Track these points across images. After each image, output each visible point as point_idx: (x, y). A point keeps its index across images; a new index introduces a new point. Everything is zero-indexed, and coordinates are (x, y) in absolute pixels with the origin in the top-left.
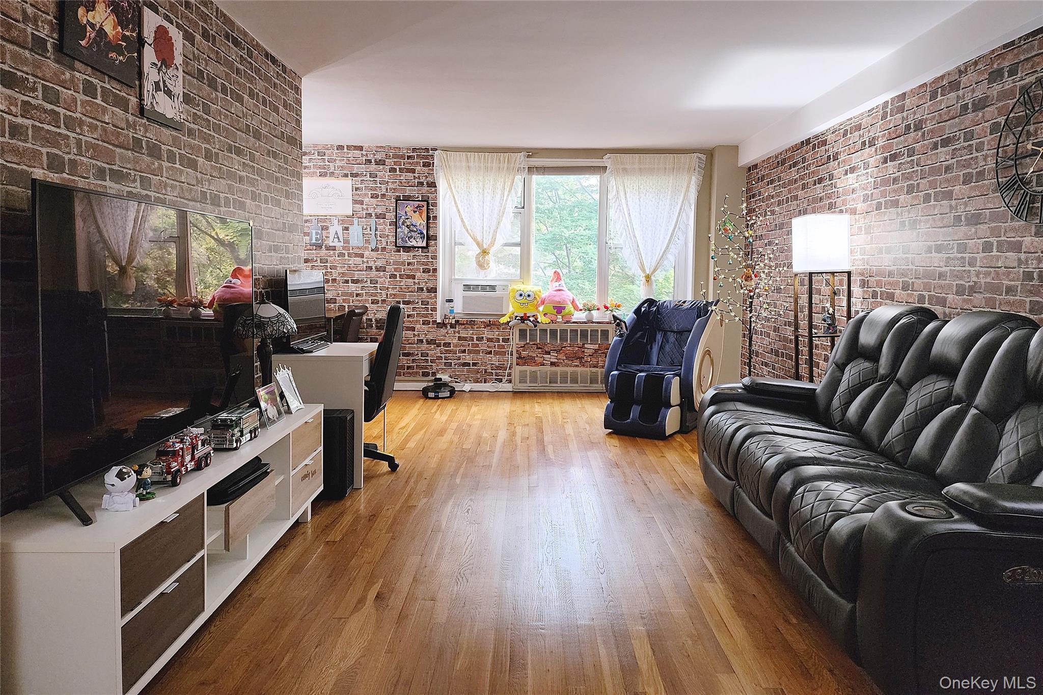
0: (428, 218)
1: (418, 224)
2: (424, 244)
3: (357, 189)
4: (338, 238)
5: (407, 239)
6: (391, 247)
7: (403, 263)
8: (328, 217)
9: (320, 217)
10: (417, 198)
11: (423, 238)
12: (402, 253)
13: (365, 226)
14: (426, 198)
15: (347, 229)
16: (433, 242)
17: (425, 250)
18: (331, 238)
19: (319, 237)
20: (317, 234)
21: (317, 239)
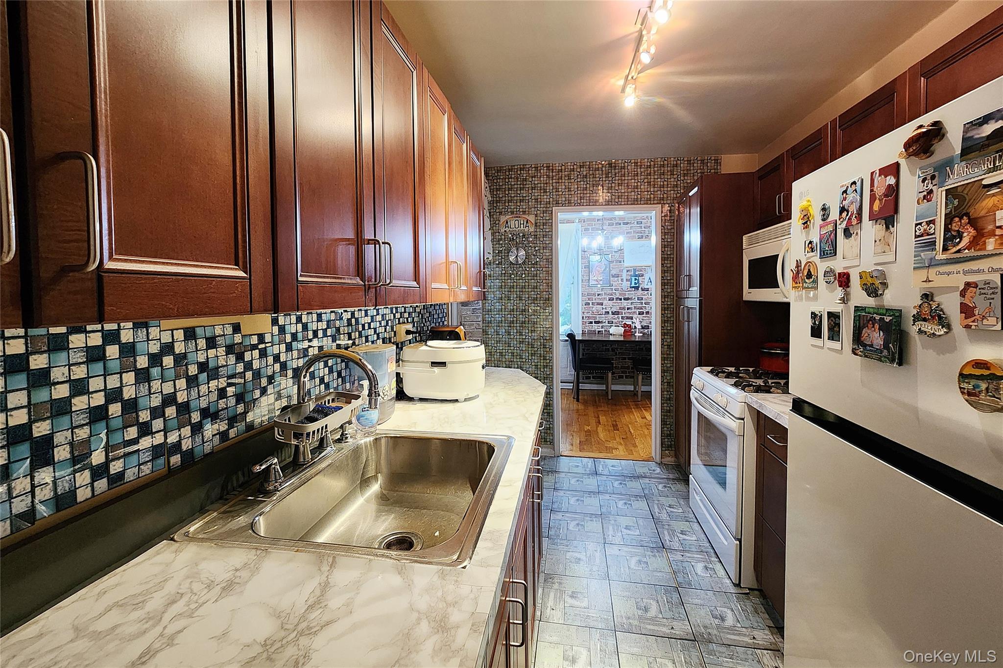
4: (651, 282)
8: (643, 267)
18: (646, 283)
19: (636, 281)
20: (636, 279)
21: (635, 283)
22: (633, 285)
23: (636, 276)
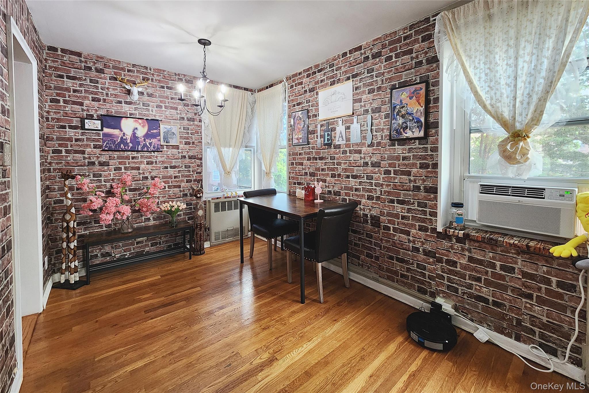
0: (427, 102)
1: (415, 111)
2: (422, 134)
3: (357, 88)
4: (342, 137)
5: (402, 130)
6: (386, 141)
7: (398, 158)
8: (336, 120)
9: (330, 121)
10: (415, 81)
11: (419, 127)
12: (397, 147)
13: (363, 123)
14: (424, 79)
15: (348, 128)
16: (433, 131)
17: (423, 141)
18: (337, 138)
20: (328, 135)
21: (328, 140)
22: (326, 142)
23: (329, 130)
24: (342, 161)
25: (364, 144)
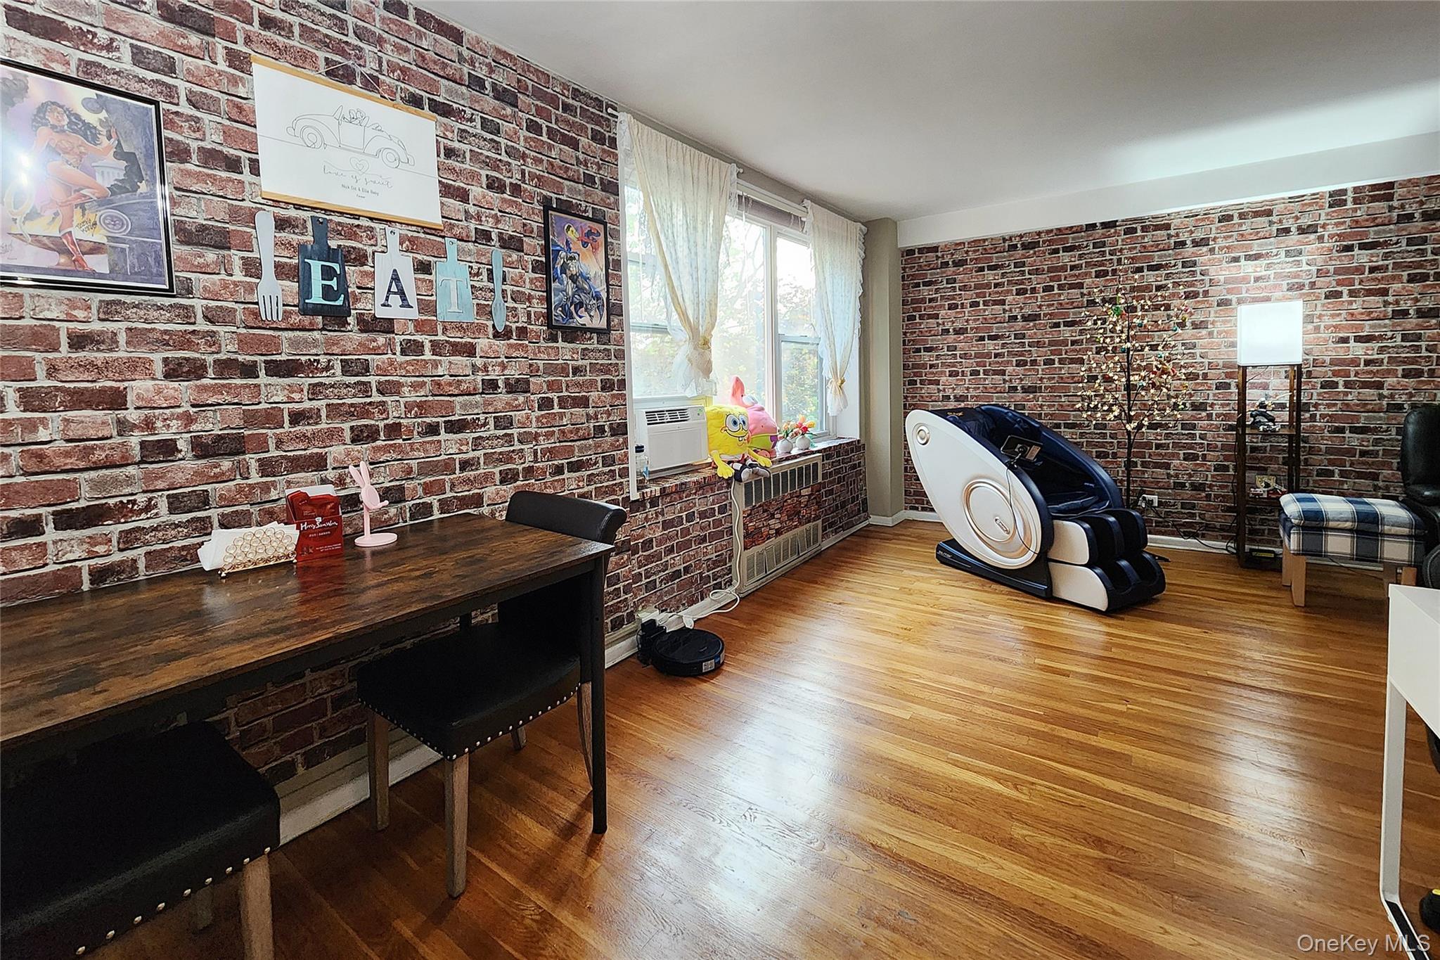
0: (608, 263)
1: (591, 275)
2: (603, 324)
3: (450, 153)
4: (401, 293)
5: (572, 308)
6: (538, 328)
7: (564, 370)
8: (364, 222)
9: (336, 219)
10: (586, 212)
11: (600, 309)
12: (560, 344)
13: (475, 266)
14: (601, 216)
15: (426, 268)
16: (618, 321)
17: (604, 338)
18: (378, 294)
19: (334, 283)
20: (327, 273)
21: (327, 292)
22: (317, 298)
23: (330, 255)
24: (403, 380)
25: (480, 329)
